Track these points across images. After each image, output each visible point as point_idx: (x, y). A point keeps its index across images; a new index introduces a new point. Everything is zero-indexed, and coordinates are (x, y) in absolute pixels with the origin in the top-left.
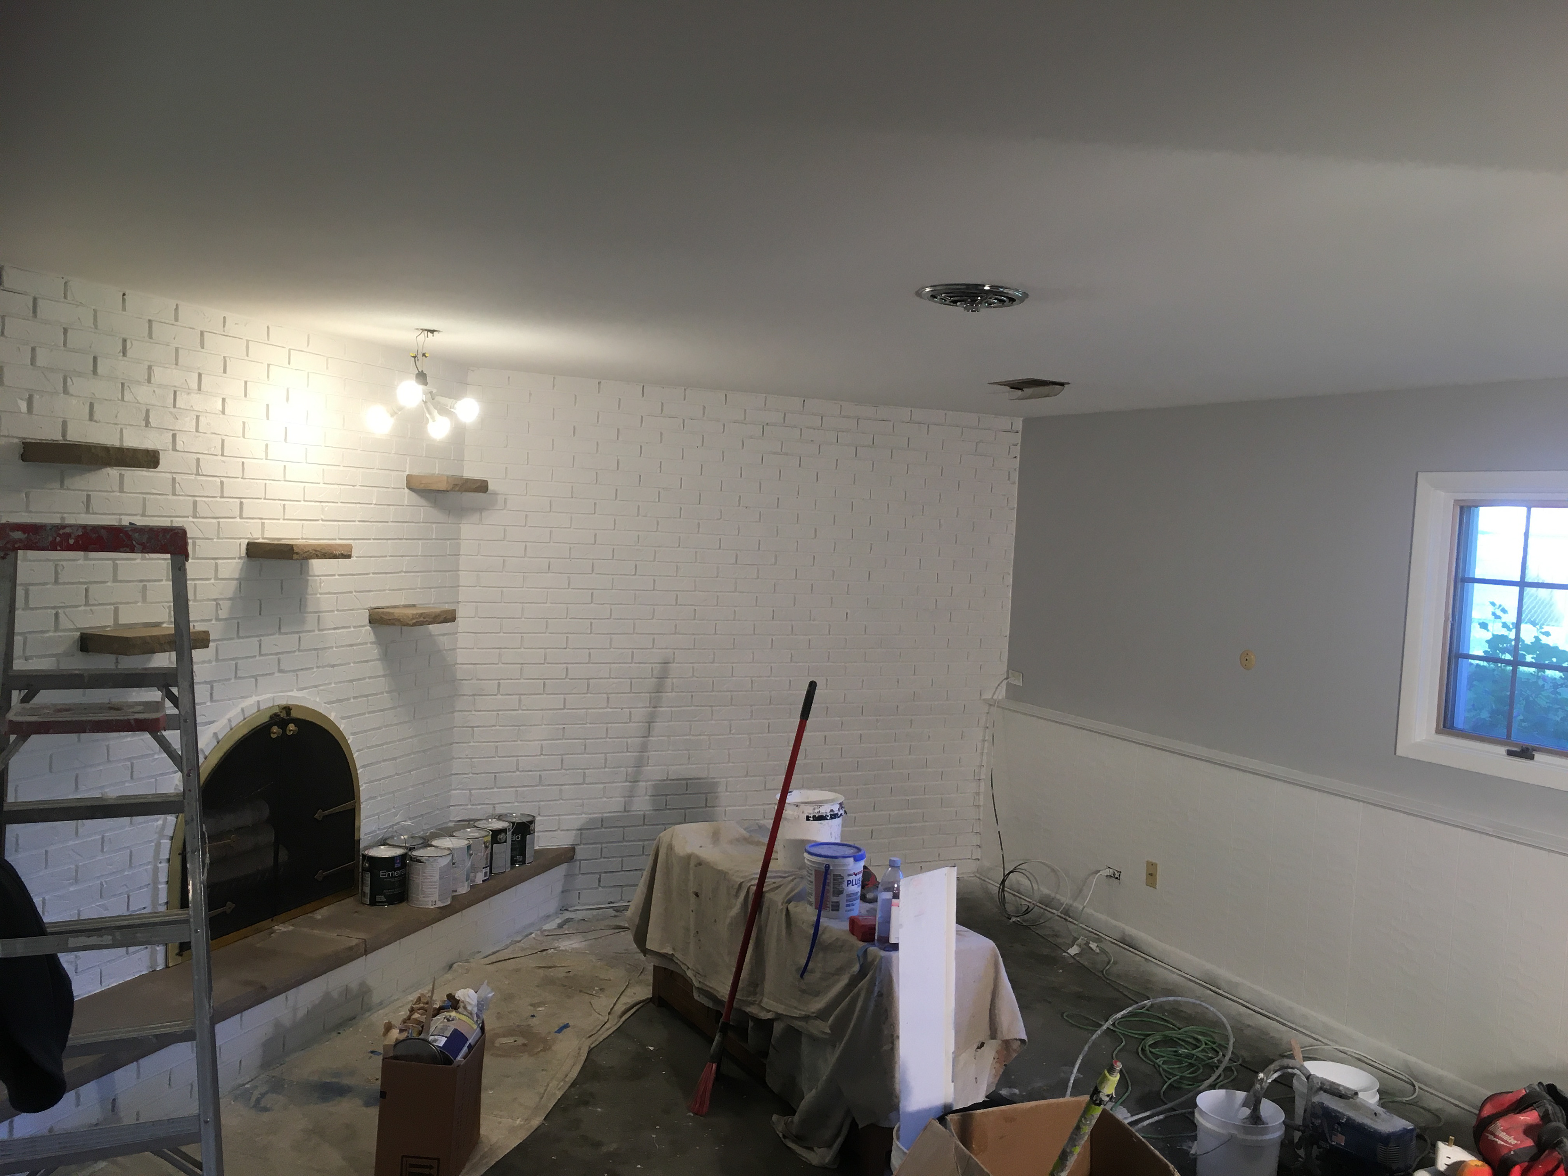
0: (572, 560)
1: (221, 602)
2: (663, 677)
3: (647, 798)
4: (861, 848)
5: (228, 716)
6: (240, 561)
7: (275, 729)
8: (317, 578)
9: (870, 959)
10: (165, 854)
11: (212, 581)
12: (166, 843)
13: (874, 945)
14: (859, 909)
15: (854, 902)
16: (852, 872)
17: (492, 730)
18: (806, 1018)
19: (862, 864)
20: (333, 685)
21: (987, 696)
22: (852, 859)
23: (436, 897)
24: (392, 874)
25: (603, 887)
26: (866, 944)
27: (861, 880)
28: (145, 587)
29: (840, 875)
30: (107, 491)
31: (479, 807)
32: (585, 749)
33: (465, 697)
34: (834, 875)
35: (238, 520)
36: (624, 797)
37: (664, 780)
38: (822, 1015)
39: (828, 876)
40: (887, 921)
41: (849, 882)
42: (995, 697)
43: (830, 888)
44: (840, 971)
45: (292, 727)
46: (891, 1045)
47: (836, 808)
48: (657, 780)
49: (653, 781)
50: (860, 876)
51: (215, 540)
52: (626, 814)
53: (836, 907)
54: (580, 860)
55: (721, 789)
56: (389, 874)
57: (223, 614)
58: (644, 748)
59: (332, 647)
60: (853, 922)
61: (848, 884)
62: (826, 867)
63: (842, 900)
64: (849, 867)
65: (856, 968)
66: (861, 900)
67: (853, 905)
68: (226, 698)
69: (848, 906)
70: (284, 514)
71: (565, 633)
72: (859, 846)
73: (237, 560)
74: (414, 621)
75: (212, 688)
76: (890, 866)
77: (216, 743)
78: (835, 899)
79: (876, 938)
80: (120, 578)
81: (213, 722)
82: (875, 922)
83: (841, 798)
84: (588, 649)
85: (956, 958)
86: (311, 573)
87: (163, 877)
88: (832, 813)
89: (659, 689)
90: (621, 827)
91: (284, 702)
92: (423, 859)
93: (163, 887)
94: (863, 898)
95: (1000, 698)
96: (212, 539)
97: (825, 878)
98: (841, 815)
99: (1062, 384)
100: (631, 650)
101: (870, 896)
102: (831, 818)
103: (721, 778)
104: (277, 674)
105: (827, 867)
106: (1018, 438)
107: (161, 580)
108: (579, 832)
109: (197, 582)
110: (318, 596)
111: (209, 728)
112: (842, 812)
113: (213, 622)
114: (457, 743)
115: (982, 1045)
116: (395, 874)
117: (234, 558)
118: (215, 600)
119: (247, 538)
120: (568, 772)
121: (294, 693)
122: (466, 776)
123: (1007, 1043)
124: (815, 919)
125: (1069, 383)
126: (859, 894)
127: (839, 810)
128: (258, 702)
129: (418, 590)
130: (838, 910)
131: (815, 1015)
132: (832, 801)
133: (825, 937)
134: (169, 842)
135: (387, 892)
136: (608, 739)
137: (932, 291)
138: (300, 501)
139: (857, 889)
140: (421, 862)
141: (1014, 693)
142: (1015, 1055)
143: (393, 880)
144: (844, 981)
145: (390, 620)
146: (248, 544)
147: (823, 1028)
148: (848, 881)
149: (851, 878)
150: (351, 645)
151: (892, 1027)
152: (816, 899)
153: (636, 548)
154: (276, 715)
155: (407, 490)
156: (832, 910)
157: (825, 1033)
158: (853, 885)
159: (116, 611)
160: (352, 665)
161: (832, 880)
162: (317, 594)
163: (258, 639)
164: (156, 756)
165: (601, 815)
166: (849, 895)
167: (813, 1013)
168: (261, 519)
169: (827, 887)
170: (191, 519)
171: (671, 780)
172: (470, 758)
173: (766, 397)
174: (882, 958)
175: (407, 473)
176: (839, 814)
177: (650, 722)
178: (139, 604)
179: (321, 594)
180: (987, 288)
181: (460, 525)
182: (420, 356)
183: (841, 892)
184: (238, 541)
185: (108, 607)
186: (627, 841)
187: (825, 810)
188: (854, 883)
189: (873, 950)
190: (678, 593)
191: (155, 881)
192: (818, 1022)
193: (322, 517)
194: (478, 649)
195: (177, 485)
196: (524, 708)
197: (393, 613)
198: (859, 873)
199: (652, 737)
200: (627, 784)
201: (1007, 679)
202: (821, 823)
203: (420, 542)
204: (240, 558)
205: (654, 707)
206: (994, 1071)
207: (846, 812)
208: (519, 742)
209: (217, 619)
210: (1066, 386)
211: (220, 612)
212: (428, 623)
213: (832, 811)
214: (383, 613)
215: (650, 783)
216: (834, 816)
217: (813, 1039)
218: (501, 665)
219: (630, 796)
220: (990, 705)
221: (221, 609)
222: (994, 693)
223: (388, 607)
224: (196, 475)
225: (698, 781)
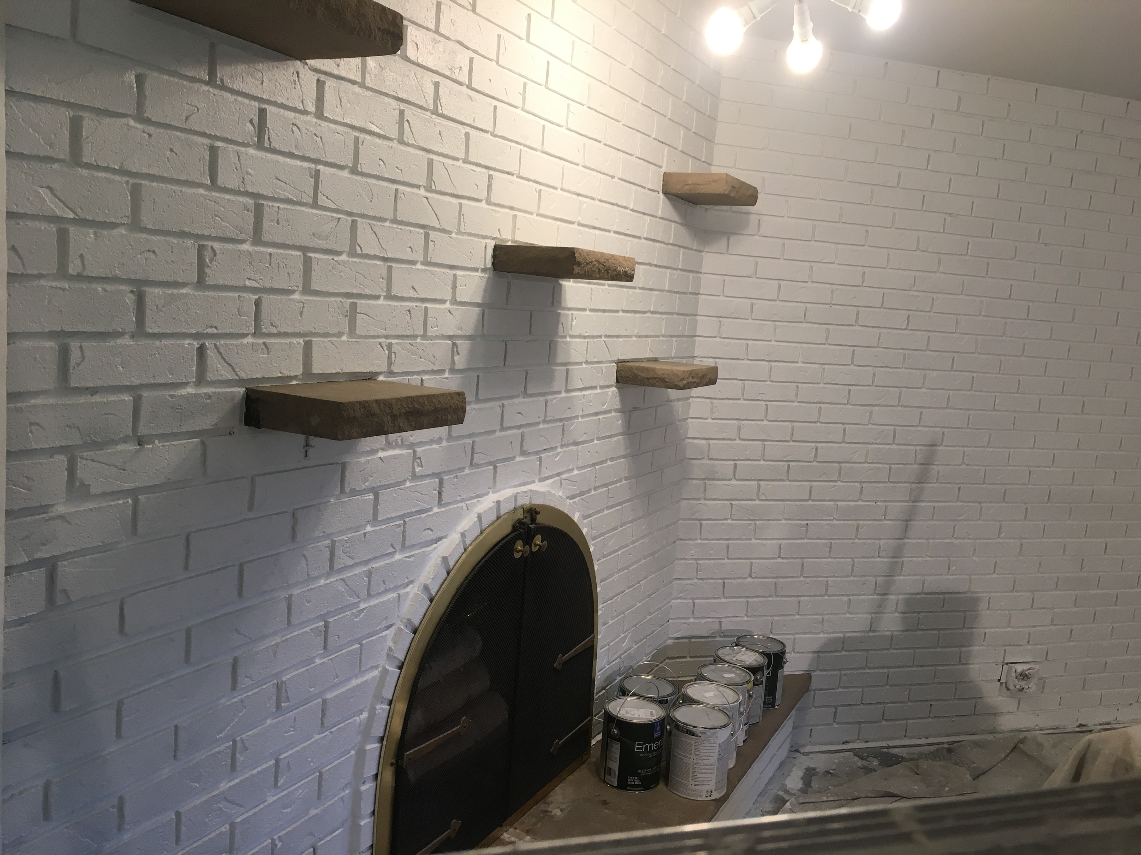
0: (833, 307)
1: (458, 342)
2: (927, 463)
3: (897, 614)
5: (461, 529)
6: (483, 275)
7: (519, 546)
8: (567, 312)
11: (448, 305)
17: (723, 524)
20: (576, 472)
24: (651, 746)
25: (838, 723)
28: (354, 306)
31: (703, 621)
32: (830, 551)
33: (695, 482)
35: (483, 204)
36: (871, 613)
37: (918, 594)
45: (538, 540)
48: (909, 594)
49: (905, 594)
51: (453, 235)
52: (871, 634)
54: (815, 690)
55: (983, 606)
56: (646, 747)
57: (460, 362)
58: (898, 553)
59: (577, 417)
68: (459, 498)
70: (539, 207)
71: (817, 403)
73: (479, 274)
75: (441, 483)
77: (446, 574)
80: (314, 287)
81: (440, 539)
84: (843, 424)
86: (563, 304)
89: (922, 479)
90: (864, 650)
91: (525, 501)
96: (449, 232)
100: (892, 427)
103: (983, 592)
104: (519, 459)
107: (377, 297)
108: (816, 655)
109: (429, 305)
110: (568, 339)
111: (435, 548)
113: (446, 375)
116: (654, 746)
117: (476, 270)
118: (450, 337)
119: (494, 239)
120: (808, 580)
121: (537, 487)
122: (689, 582)
128: (498, 502)
129: (661, 338)
134: (377, 745)
135: (644, 772)
136: (857, 541)
138: (559, 189)
140: (694, 735)
143: (650, 755)
145: (648, 379)
146: (496, 248)
150: (597, 414)
153: (911, 293)
154: (520, 522)
155: (661, 195)
159: (308, 347)
160: (596, 442)
162: (565, 337)
163: (499, 403)
164: (362, 606)
165: (841, 635)
168: (512, 208)
170: (422, 192)
171: (926, 594)
172: (696, 560)
175: (663, 170)
177: (907, 521)
178: (344, 338)
179: (572, 336)
181: (702, 254)
184: (484, 241)
185: (295, 341)
186: (870, 668)
190: (955, 355)
191: (355, 815)
193: (580, 219)
195: (406, 124)
196: (763, 497)
197: (653, 370)
199: (908, 538)
200: (875, 597)
203: (668, 271)
204: (484, 270)
205: (913, 502)
208: (754, 541)
209: (453, 370)
211: (456, 358)
214: (638, 368)
215: (900, 597)
218: (738, 442)
219: (878, 611)
221: (458, 354)
223: (633, 360)
224: (433, 113)
225: (958, 595)
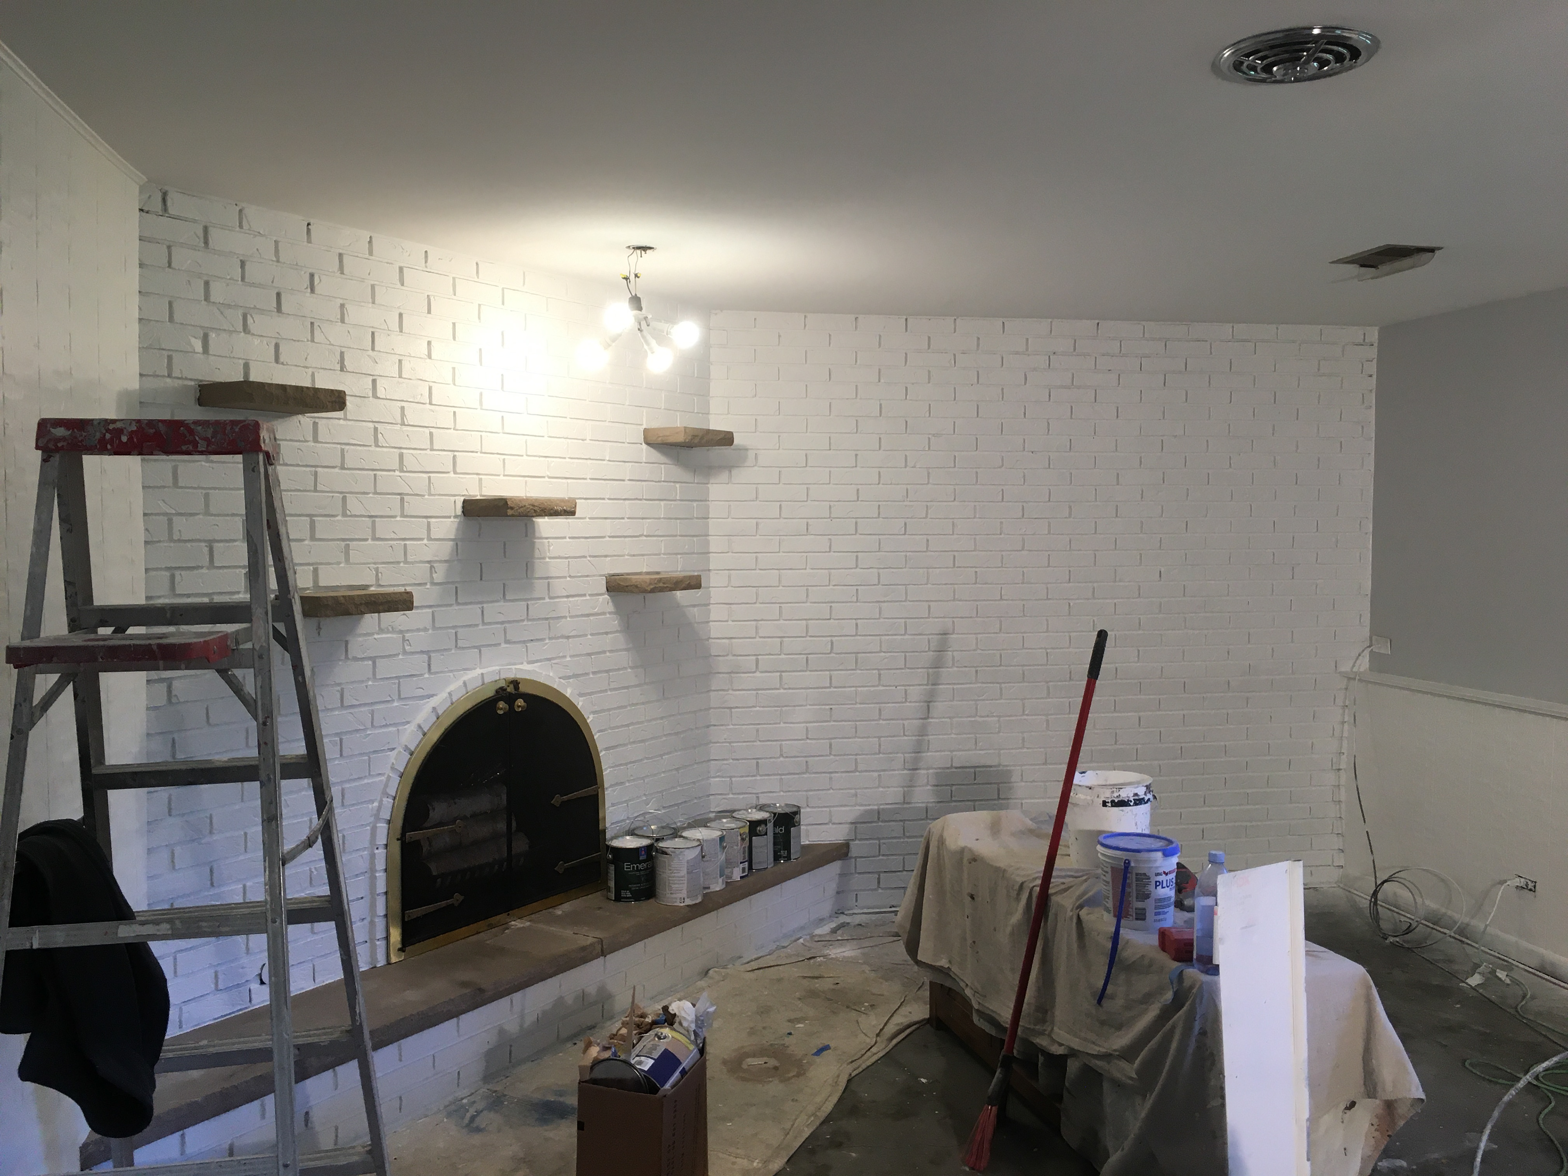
0: (834, 520)
1: (435, 565)
2: (942, 649)
3: (929, 787)
4: (1173, 840)
5: (448, 690)
6: (455, 520)
7: (501, 704)
8: (544, 540)
9: (1187, 983)
10: (382, 840)
11: (425, 541)
12: (383, 827)
13: (1193, 966)
14: (1172, 918)
15: (1165, 910)
16: (1161, 871)
17: (751, 711)
18: (1107, 1057)
19: (1175, 860)
20: (568, 659)
21: (1345, 668)
22: (1160, 854)
23: (684, 894)
24: (637, 867)
25: (882, 889)
26: (1179, 964)
27: (1174, 882)
28: (347, 546)
29: (1145, 874)
30: (299, 441)
31: (741, 796)
32: (856, 732)
33: (721, 675)
34: (1137, 874)
35: (452, 475)
36: (903, 787)
37: (948, 768)
38: (1128, 1054)
39: (1128, 875)
40: (1209, 935)
41: (1158, 884)
42: (1355, 670)
43: (1133, 890)
44: (1147, 999)
45: (520, 702)
46: (1220, 1101)
47: (1141, 791)
48: (940, 768)
49: (935, 769)
50: (1173, 875)
51: (426, 497)
52: (905, 806)
53: (1141, 915)
54: (856, 858)
55: (1015, 778)
56: (634, 867)
57: (438, 577)
58: (922, 732)
59: (565, 617)
60: (1163, 935)
61: (1156, 886)
62: (1125, 862)
63: (1149, 905)
64: (1158, 864)
65: (1169, 996)
66: (1175, 906)
67: (1165, 913)
68: (446, 670)
69: (1157, 914)
70: (504, 470)
71: (828, 602)
72: (1169, 838)
73: (452, 519)
74: (652, 587)
75: (430, 658)
76: (1210, 862)
77: (436, 719)
78: (1140, 905)
79: (1195, 957)
80: (317, 536)
81: (432, 696)
82: (1193, 935)
83: (1148, 780)
84: (855, 619)
85: (1308, 990)
86: (537, 535)
87: (381, 864)
88: (1136, 798)
89: (937, 664)
90: (901, 821)
91: (511, 676)
92: (668, 851)
93: (381, 877)
94: (1179, 905)
95: (1362, 670)
96: (424, 496)
97: (1125, 878)
98: (1149, 800)
99: (1432, 250)
100: (903, 620)
101: (1187, 902)
102: (1136, 804)
103: (1014, 766)
104: (503, 645)
105: (1127, 864)
106: (1373, 353)
107: (367, 540)
108: (853, 826)
109: (407, 542)
110: (547, 560)
111: (428, 702)
112: (1149, 796)
113: (428, 586)
114: (715, 725)
115: (1353, 1104)
116: (640, 867)
117: (450, 517)
118: (429, 562)
119: (463, 496)
120: (837, 758)
121: (526, 667)
122: (725, 762)
123: (1390, 1106)
124: (1113, 929)
125: (1439, 249)
126: (1173, 899)
127: (1145, 794)
128: (482, 674)
129: (662, 556)
130: (1144, 919)
131: (1117, 1053)
132: (1137, 783)
133: (1126, 954)
134: (385, 825)
135: (634, 887)
136: (881, 722)
137: (1233, 53)
138: (522, 456)
139: (1170, 893)
140: (666, 854)
141: (1378, 663)
142: (1402, 1123)
143: (638, 873)
144: (1152, 1012)
145: (627, 586)
146: (465, 502)
147: (1128, 1071)
148: (1156, 882)
149: (1160, 878)
150: (588, 615)
151: (1221, 1076)
152: (1114, 905)
153: (905, 503)
154: (502, 689)
155: (644, 446)
156: (1137, 919)
157: (1131, 1078)
158: (1163, 888)
159: (316, 571)
160: (589, 637)
161: (1134, 879)
162: (544, 558)
163: (480, 606)
164: (369, 732)
165: (876, 807)
166: (1160, 900)
167: (1115, 1050)
168: (478, 474)
169: (1128, 890)
170: (397, 473)
171: (956, 768)
172: (730, 743)
173: (1051, 322)
174: (1202, 983)
175: (644, 426)
176: (1146, 799)
177: (928, 703)
178: (342, 565)
179: (550, 558)
180: (1316, 31)
181: (709, 485)
182: (632, 277)
183: (1148, 896)
184: (453, 499)
185: (306, 568)
186: (909, 837)
187: (1126, 793)
188: (1165, 885)
189: (1193, 973)
190: (956, 554)
191: (372, 870)
192: (1123, 1064)
193: (548, 474)
194: (733, 621)
195: (380, 436)
196: (786, 686)
197: (630, 579)
198: (1170, 872)
199: (932, 718)
200: (905, 772)
201: (1369, 647)
202: (1122, 811)
203: (662, 503)
204: (456, 517)
205: (933, 685)
206: (1372, 1141)
207: (1155, 797)
208: (782, 725)
209: (433, 584)
210: (1437, 252)
211: (434, 575)
212: (668, 589)
213: (1136, 795)
214: (620, 579)
215: (931, 771)
216: (1139, 802)
217: (1117, 1084)
218: (758, 639)
219: (910, 785)
220: (1349, 679)
221: (436, 572)
222: (1354, 666)
223: (628, 574)
224: (401, 425)
225: (988, 769)
